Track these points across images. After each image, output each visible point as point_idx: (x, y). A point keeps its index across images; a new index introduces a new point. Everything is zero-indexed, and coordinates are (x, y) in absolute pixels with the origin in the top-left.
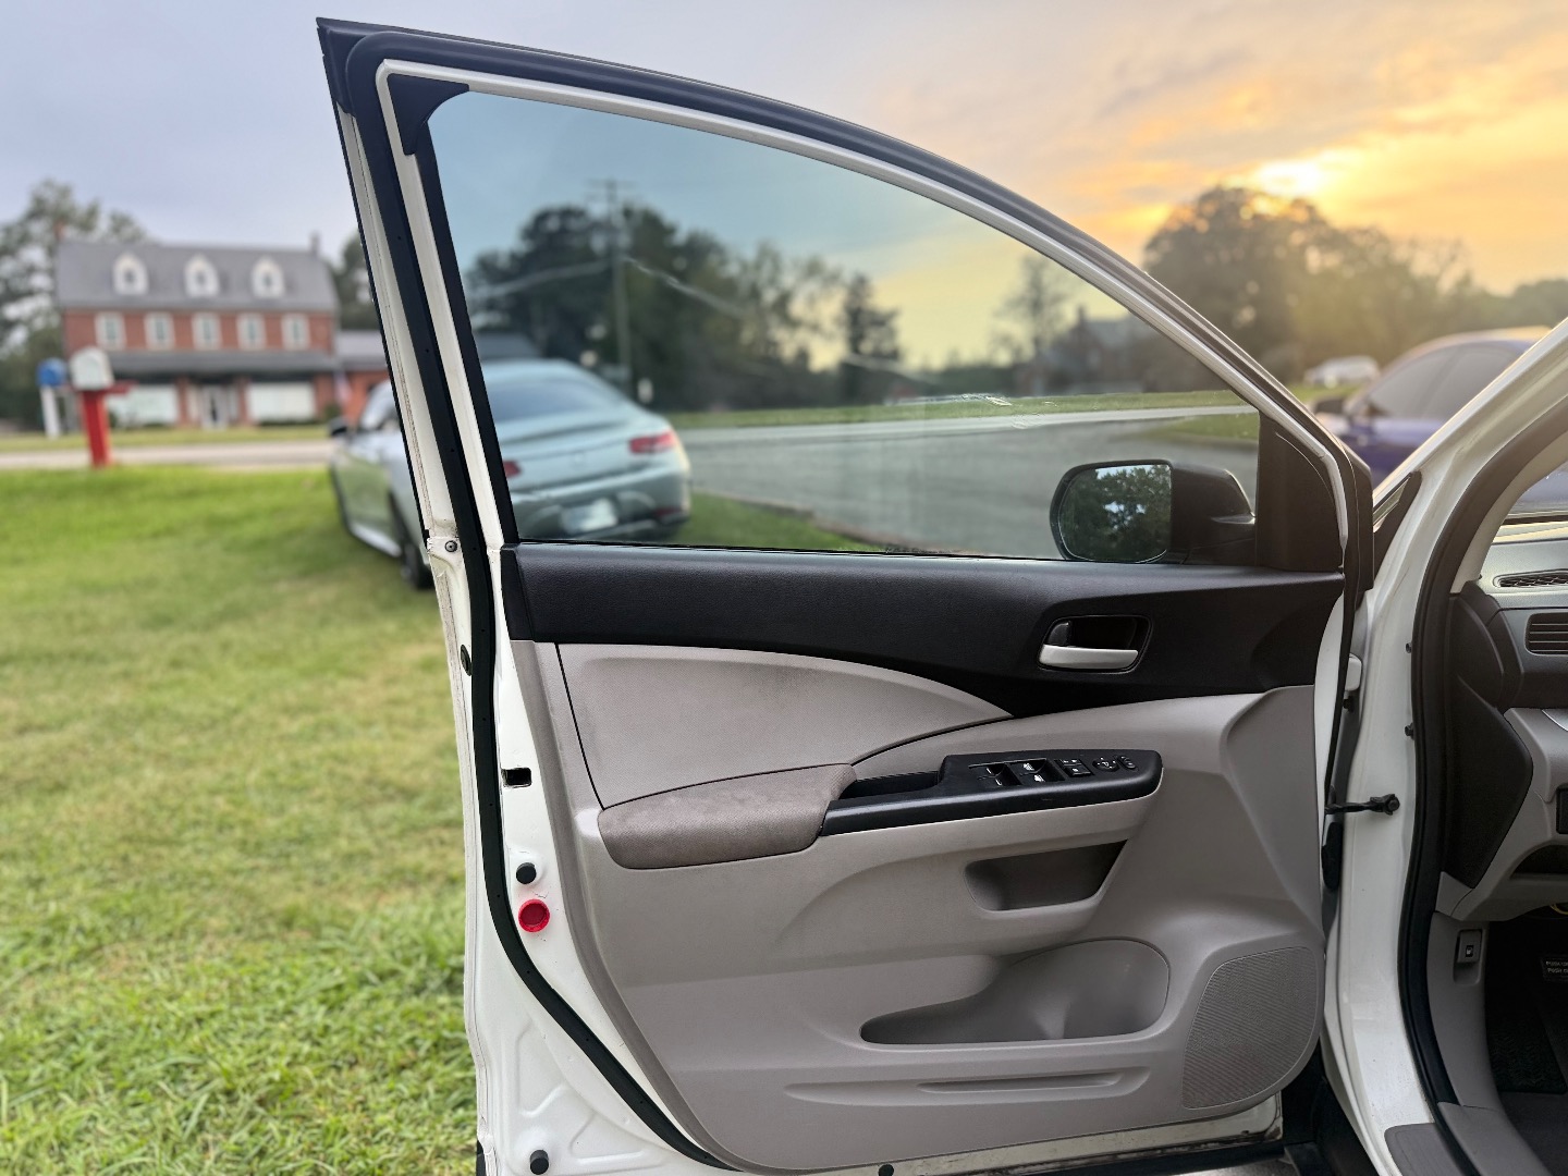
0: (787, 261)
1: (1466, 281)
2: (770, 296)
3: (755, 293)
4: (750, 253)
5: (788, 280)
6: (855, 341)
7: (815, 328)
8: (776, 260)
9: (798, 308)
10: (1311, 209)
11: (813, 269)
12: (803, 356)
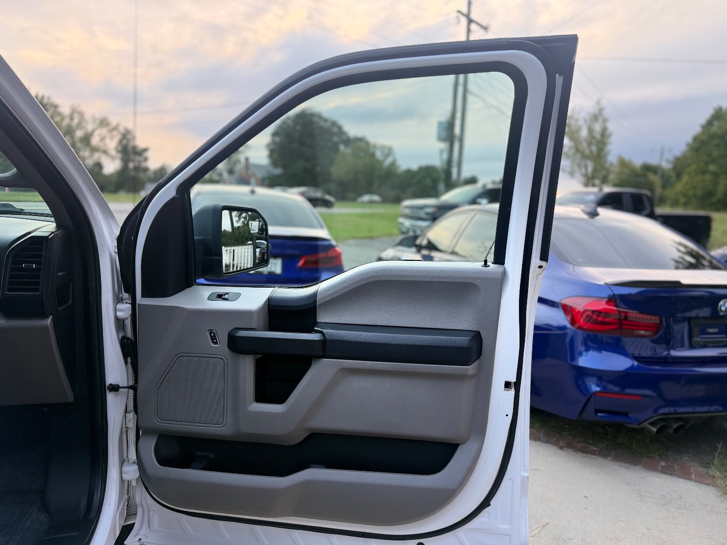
0: (88, 116)
1: (393, 164)
2: (79, 134)
3: (70, 131)
4: (65, 110)
5: (90, 127)
6: (125, 161)
7: (105, 152)
8: (81, 114)
9: (95, 141)
10: (340, 128)
11: (103, 123)
12: (99, 166)
